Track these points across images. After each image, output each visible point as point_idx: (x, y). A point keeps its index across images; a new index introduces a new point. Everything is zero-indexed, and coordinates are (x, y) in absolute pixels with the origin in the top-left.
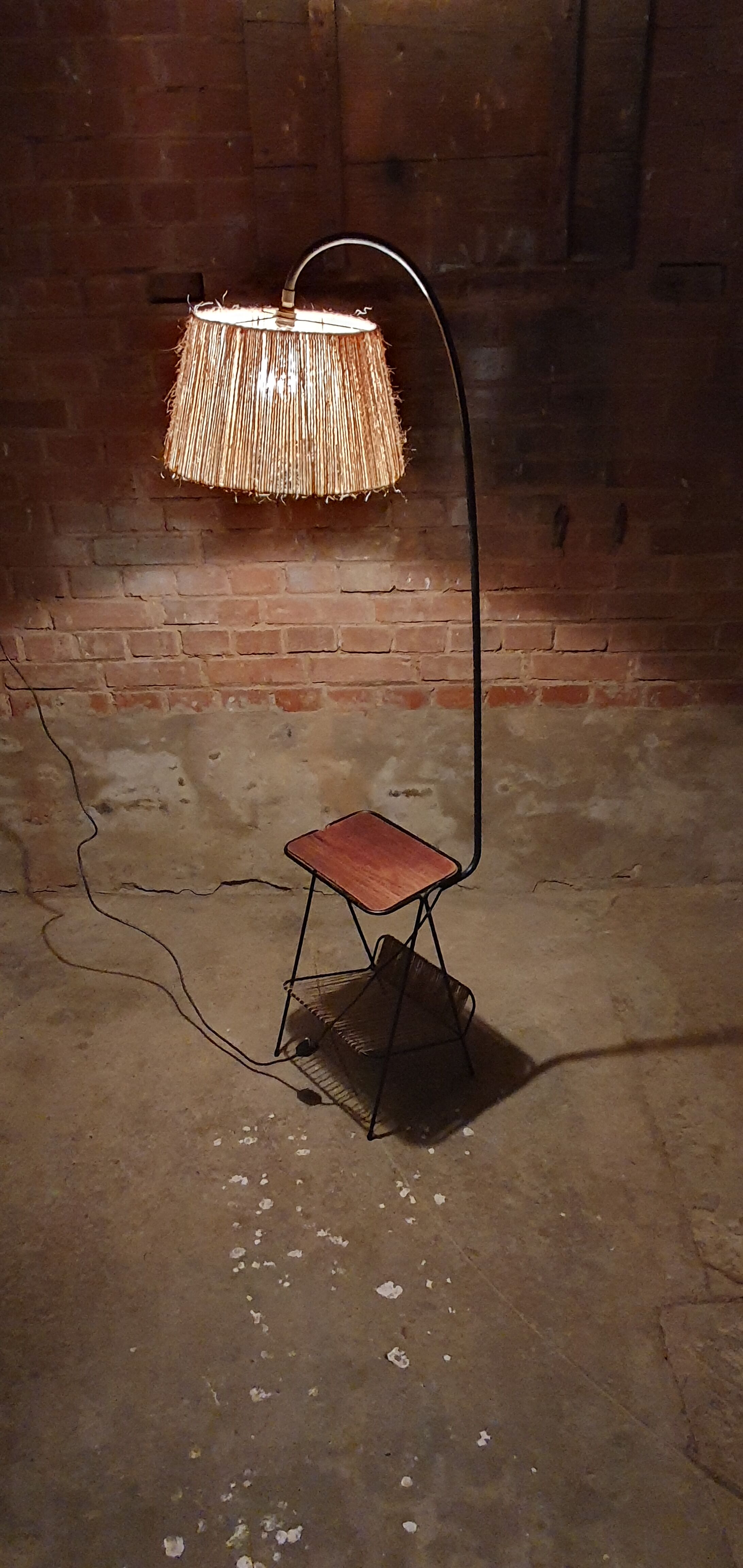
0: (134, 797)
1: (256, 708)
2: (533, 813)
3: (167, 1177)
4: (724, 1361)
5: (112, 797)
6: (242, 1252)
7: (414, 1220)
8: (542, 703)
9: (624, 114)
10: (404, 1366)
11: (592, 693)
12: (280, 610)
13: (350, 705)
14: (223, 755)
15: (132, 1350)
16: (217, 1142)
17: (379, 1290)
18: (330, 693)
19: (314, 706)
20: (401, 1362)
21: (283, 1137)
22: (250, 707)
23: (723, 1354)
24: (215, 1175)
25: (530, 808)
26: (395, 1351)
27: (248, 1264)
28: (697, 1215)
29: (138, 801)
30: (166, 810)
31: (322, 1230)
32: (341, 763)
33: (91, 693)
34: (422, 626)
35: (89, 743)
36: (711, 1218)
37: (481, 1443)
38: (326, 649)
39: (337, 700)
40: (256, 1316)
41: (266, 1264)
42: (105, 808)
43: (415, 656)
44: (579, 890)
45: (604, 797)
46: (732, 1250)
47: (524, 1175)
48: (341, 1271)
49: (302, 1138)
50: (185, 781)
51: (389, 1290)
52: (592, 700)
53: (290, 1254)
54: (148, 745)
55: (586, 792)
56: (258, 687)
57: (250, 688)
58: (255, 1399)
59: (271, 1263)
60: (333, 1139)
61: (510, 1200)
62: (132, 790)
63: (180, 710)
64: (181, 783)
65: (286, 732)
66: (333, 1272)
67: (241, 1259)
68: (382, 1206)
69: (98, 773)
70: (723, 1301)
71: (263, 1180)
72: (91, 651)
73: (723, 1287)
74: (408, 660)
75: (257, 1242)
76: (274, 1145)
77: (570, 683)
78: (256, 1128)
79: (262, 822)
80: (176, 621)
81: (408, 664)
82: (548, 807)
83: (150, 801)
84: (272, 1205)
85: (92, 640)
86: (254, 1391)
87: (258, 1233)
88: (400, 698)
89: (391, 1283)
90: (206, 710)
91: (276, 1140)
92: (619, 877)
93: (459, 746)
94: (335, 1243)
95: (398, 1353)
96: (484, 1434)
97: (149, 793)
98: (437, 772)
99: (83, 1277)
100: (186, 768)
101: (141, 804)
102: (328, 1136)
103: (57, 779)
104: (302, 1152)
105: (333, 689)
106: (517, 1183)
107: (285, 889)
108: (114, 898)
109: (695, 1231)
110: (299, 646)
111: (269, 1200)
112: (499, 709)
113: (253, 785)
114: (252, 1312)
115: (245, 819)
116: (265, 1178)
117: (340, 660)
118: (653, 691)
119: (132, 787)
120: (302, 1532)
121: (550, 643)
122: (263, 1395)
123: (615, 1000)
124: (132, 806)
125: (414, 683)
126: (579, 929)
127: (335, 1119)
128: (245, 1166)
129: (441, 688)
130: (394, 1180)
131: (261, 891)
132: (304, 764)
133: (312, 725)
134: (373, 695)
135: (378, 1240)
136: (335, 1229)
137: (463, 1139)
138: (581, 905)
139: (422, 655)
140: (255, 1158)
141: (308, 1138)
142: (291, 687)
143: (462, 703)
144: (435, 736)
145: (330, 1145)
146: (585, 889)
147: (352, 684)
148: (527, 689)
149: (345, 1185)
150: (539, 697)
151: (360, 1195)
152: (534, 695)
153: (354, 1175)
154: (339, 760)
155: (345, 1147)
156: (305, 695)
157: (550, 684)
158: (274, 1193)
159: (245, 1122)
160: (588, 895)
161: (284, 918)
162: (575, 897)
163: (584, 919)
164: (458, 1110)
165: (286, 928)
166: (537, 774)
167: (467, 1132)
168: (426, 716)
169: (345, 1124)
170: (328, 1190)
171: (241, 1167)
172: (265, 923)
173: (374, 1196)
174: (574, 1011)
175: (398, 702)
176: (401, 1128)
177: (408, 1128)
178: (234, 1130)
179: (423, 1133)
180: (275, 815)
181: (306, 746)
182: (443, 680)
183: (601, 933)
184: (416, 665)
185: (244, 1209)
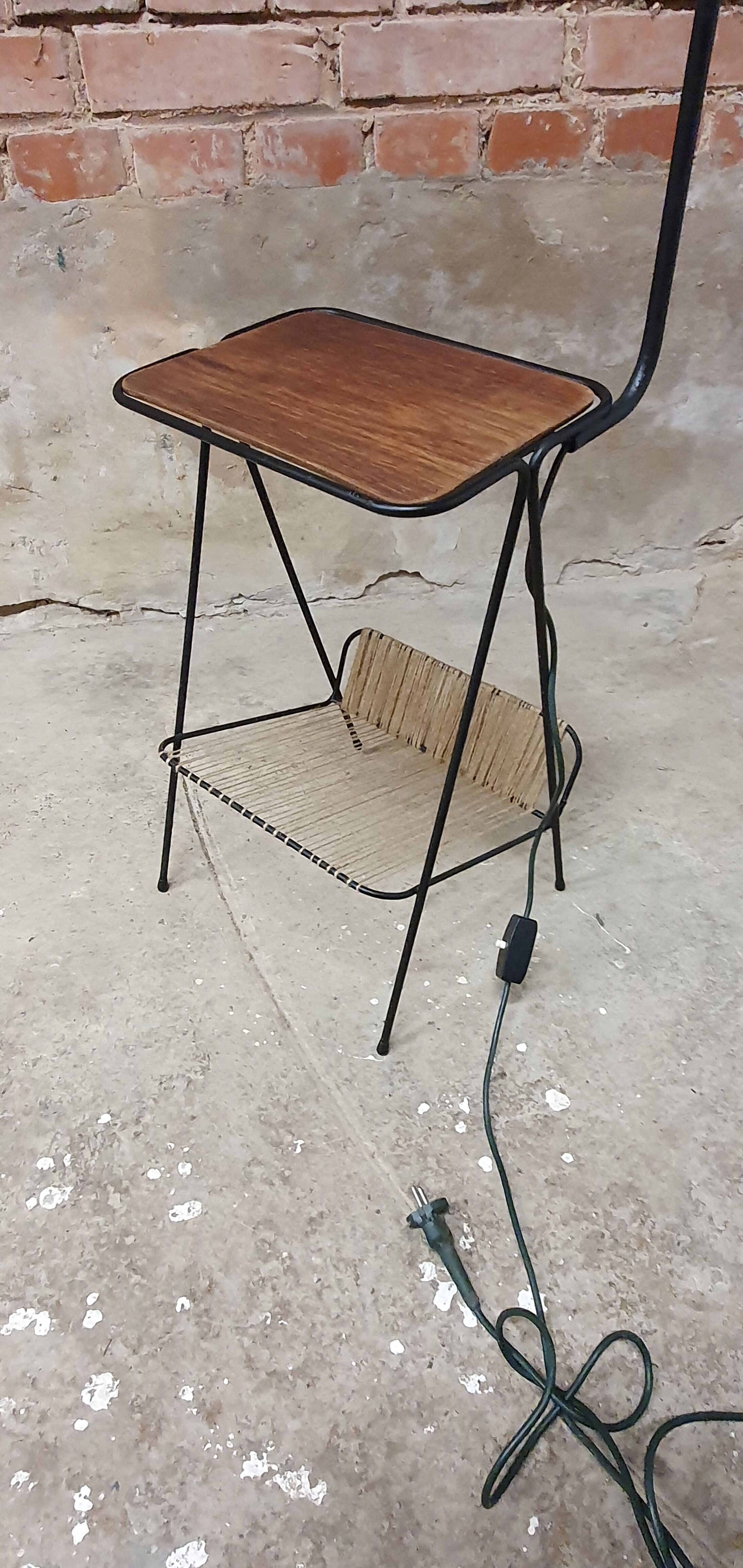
7: (482, 1378)
8: (603, 159)
13: (187, 178)
18: (139, 146)
19: (106, 183)
21: (136, 1175)
31: (253, 1454)
38: (110, 8)
39: (155, 163)
43: (326, 25)
44: (637, 573)
45: (702, 381)
47: (711, 1203)
49: (181, 1171)
52: (707, 148)
60: (255, 1161)
65: (52, 255)
71: (89, 1313)
74: (309, 42)
76: (115, 1200)
78: (67, 1161)
79: (39, 478)
81: (313, 52)
84: (115, 1394)
88: (298, 153)
91: (118, 1187)
92: (706, 543)
93: (428, 276)
94: (292, 1493)
104: (182, 1213)
105: (144, 132)
106: (699, 1226)
107: (109, 613)
111: (106, 1379)
112: (510, 176)
115: (4, 475)
116: (94, 1307)
117: (150, 36)
125: (326, 109)
126: (656, 641)
127: (253, 1106)
128: (43, 1276)
129: (386, 122)
130: (412, 1263)
131: (63, 621)
132: (105, 338)
133: (106, 236)
134: (236, 146)
135: (405, 1458)
136: (287, 1444)
137: (548, 1121)
138: (646, 599)
139: (345, 24)
140: (67, 1247)
141: (196, 1166)
142: (43, 129)
143: (434, 162)
144: (378, 253)
145: (247, 1181)
146: (649, 571)
147: (187, 114)
148: (574, 119)
149: (297, 1296)
150: (598, 139)
151: (338, 1320)
152: (588, 136)
153: (316, 1260)
154: (178, 322)
155: (285, 1180)
156: (79, 149)
157: (623, 104)
158: (119, 1350)
159: (42, 1143)
160: (652, 581)
161: (109, 667)
162: (630, 587)
163: (658, 621)
164: (522, 1047)
165: (115, 684)
166: (580, 337)
167: (556, 1101)
168: (357, 200)
169: (277, 1115)
170: (258, 1317)
171: (31, 1281)
172: (73, 679)
173: (371, 1317)
174: (693, 794)
175: (293, 166)
176: (407, 1112)
177: (424, 1108)
178: (15, 1172)
179: (457, 1116)
180: (63, 460)
181: (101, 289)
182: (392, 100)
183: (697, 644)
184: (329, 55)
185: (43, 1418)
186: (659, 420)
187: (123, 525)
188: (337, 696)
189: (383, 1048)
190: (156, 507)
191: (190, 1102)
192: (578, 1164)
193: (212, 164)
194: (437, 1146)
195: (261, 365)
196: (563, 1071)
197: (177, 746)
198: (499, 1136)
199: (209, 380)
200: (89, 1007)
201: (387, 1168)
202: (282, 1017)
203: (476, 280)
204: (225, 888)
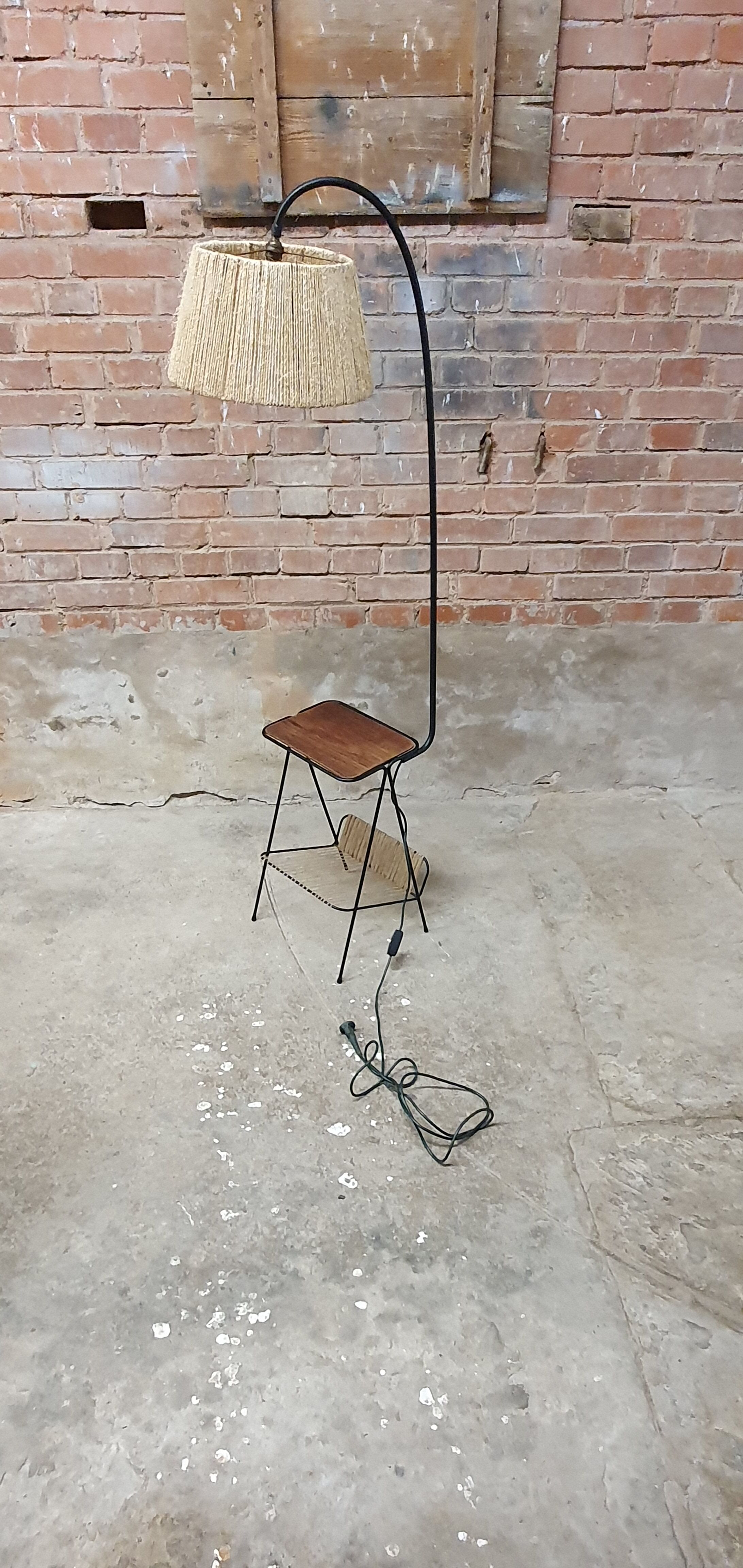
0: (86, 714)
1: (202, 627)
2: (463, 724)
3: (136, 1048)
4: (622, 1169)
5: (64, 715)
6: (208, 1105)
8: (469, 622)
9: (542, 60)
10: (353, 1187)
11: (514, 612)
12: (223, 533)
13: (291, 624)
14: (170, 671)
15: (115, 1186)
16: (180, 1018)
17: (329, 1130)
18: (271, 613)
19: (257, 626)
20: (351, 1183)
21: (240, 1012)
22: (194, 627)
23: (620, 1164)
24: (180, 1044)
25: (459, 720)
26: (345, 1175)
27: (214, 1114)
28: (602, 1059)
29: (90, 718)
30: (117, 726)
31: (278, 1085)
32: (284, 679)
33: (41, 613)
34: (358, 548)
35: (41, 663)
36: (614, 1061)
37: (420, 1240)
38: (267, 571)
39: (278, 619)
40: (224, 1155)
41: (229, 1113)
42: (57, 725)
43: (350, 577)
44: (505, 796)
45: (525, 709)
46: (631, 1086)
47: (455, 1035)
48: (296, 1116)
49: (257, 1012)
50: (135, 699)
51: (337, 1130)
52: (515, 619)
53: (250, 1105)
54: (98, 663)
55: (509, 705)
56: (204, 607)
57: (196, 609)
58: (225, 1218)
59: (234, 1113)
60: (285, 1012)
61: (442, 1054)
62: (84, 708)
63: (128, 630)
64: (131, 700)
65: (230, 649)
66: (290, 1118)
67: (207, 1111)
68: (330, 1064)
69: (51, 692)
70: (623, 1125)
71: (223, 1047)
72: (41, 573)
73: (622, 1114)
74: (345, 582)
75: (221, 1096)
76: (232, 1018)
77: (494, 603)
78: (215, 1006)
79: (209, 737)
80: (125, 544)
81: (345, 585)
82: (475, 720)
83: (101, 717)
84: (232, 1067)
85: (42, 562)
86: (223, 1213)
87: (221, 1090)
88: (338, 617)
89: (340, 1124)
90: (153, 630)
91: (233, 1015)
92: (539, 783)
93: (393, 662)
94: (290, 1095)
95: (349, 1178)
96: (422, 1235)
97: (101, 710)
98: (372, 687)
99: (65, 1131)
100: (136, 687)
101: (93, 720)
102: (281, 1010)
103: (10, 697)
104: (257, 1024)
105: (274, 608)
106: (448, 1041)
107: (232, 800)
108: (68, 811)
109: (601, 1072)
110: (242, 568)
111: (230, 1063)
113: (200, 702)
114: (219, 1151)
115: (194, 734)
116: (225, 1045)
117: (280, 580)
118: (569, 609)
119: (84, 705)
120: (270, 1315)
121: (476, 565)
122: (233, 1215)
123: (536, 889)
124: (84, 722)
125: (351, 603)
126: (504, 830)
127: (286, 996)
128: (207, 1037)
129: (375, 607)
130: (340, 1043)
131: (209, 802)
132: (248, 681)
133: (255, 644)
134: (312, 614)
135: (328, 1091)
136: (289, 1083)
137: (400, 1008)
138: (505, 809)
139: (358, 577)
140: (215, 1030)
141: (262, 1012)
142: (235, 607)
143: (395, 622)
144: (370, 653)
145: (282, 1017)
146: (510, 796)
147: (293, 604)
148: (455, 608)
149: (296, 1049)
150: (466, 615)
151: (311, 1056)
152: (462, 614)
153: (305, 1040)
154: (281, 677)
155: (296, 1018)
156: (248, 615)
157: (476, 604)
158: (233, 1057)
159: (204, 1001)
160: (511, 800)
161: (231, 826)
162: (500, 803)
163: (508, 821)
164: (396, 985)
165: (234, 834)
166: (465, 688)
167: (405, 1002)
168: (361, 634)
169: (295, 999)
170: (282, 1053)
171: (203, 1037)
172: (214, 830)
173: (323, 1056)
174: (498, 899)
175: (336, 621)
176: (346, 1001)
177: (352, 1001)
178: (195, 1008)
179: (365, 1004)
180: (221, 730)
181: (250, 663)
182: (378, 600)
183: (523, 833)
184: (352, 586)
185: (208, 1071)
186: (507, 725)
187: (244, 759)
188: (336, 843)
189: (340, 981)
190: (261, 752)
191: (261, 993)
192: (408, 1021)
193: (302, 620)
194: (355, 1012)
195: (310, 726)
196: (410, 993)
197: (267, 855)
198: (380, 1011)
199: (294, 731)
200: (222, 959)
201: (335, 1017)
202: (300, 969)
203: (415, 664)
204: (281, 922)
